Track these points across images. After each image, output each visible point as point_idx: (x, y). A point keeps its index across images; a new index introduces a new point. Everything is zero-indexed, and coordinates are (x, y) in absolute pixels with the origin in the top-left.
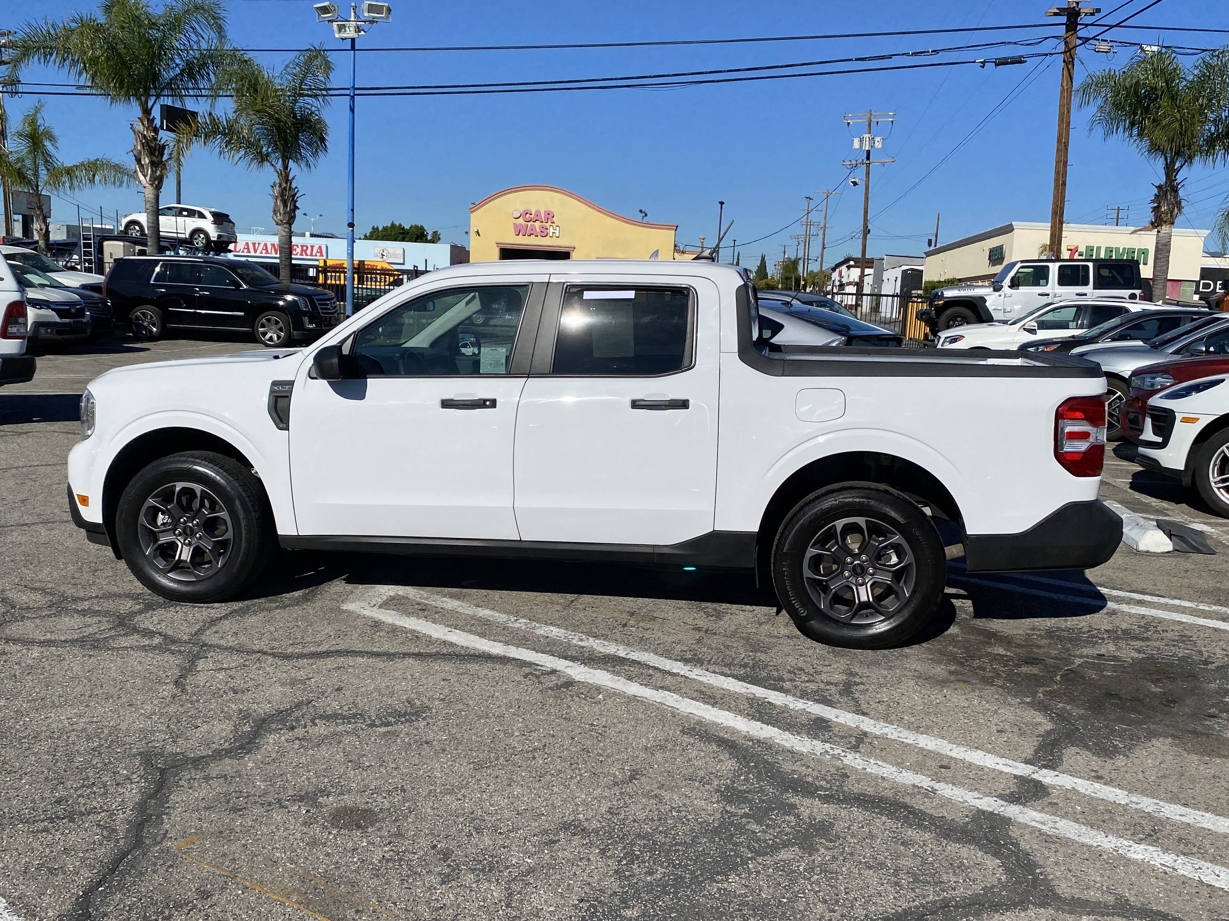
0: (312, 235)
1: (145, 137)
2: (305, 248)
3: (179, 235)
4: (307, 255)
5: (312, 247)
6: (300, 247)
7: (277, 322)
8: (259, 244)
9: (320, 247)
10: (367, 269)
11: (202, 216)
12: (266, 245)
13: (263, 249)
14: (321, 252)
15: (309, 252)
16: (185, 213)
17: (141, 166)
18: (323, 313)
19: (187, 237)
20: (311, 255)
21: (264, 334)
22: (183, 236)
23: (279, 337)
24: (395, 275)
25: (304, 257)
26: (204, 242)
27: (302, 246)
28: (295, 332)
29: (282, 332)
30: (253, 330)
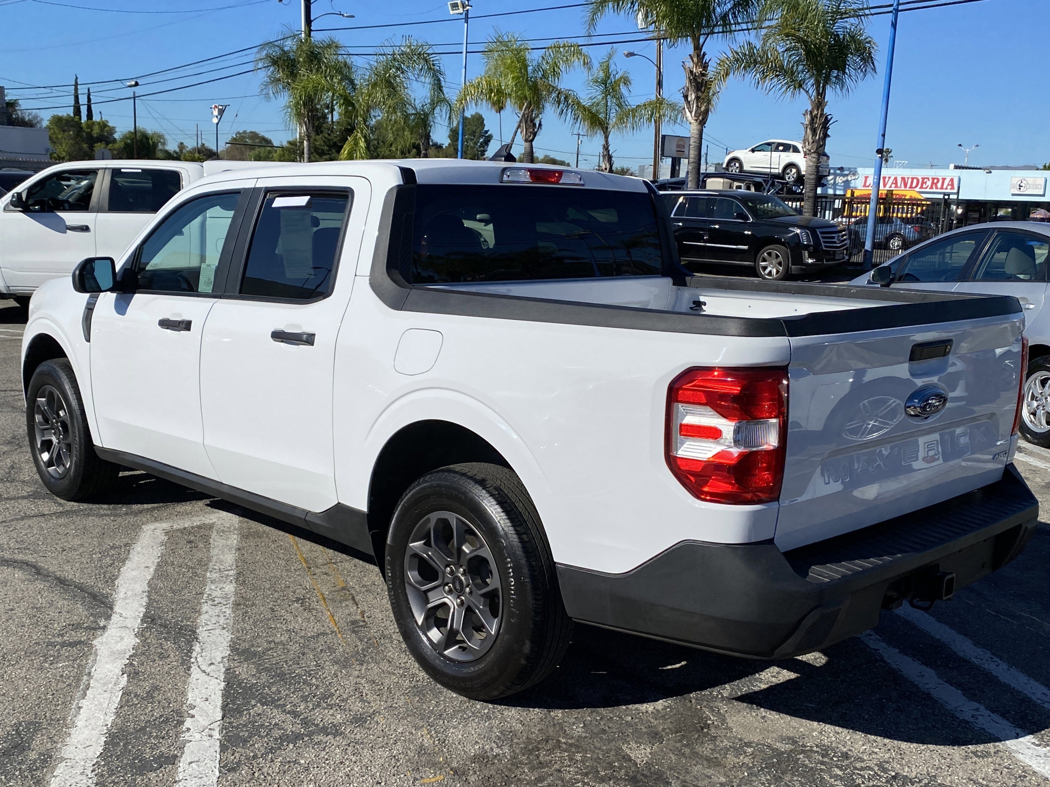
0: (956, 167)
1: (691, 72)
2: (935, 181)
3: (773, 171)
4: (937, 188)
5: (944, 179)
6: (931, 180)
7: (777, 256)
8: (890, 178)
9: (952, 180)
10: (895, 199)
11: (796, 150)
12: (896, 179)
13: (893, 183)
14: (952, 185)
15: (939, 185)
16: (781, 148)
17: (688, 103)
18: (826, 247)
19: (780, 172)
20: (942, 188)
21: (765, 268)
22: (777, 171)
23: (778, 272)
24: (923, 205)
25: (934, 190)
26: (795, 176)
27: (933, 179)
28: (793, 266)
29: (781, 266)
30: (755, 264)
